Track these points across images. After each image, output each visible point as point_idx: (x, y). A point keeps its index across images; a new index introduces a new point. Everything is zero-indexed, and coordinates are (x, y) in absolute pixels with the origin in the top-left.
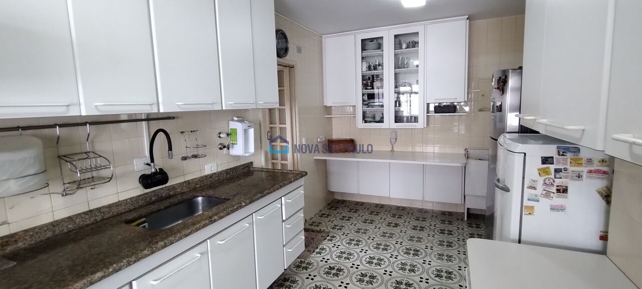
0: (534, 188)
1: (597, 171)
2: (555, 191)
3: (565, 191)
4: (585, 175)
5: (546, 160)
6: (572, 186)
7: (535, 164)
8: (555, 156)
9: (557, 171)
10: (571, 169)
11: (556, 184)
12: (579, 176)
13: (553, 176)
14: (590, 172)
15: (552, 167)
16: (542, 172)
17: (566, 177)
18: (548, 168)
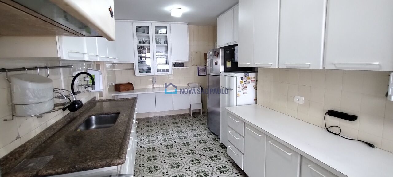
0: (239, 88)
1: (253, 80)
2: (244, 88)
3: (246, 87)
4: (250, 82)
5: (242, 78)
6: (248, 85)
7: (239, 80)
8: (244, 77)
9: (244, 81)
10: (247, 80)
11: (244, 86)
12: (249, 82)
13: (243, 83)
14: (251, 81)
15: (243, 80)
16: (241, 82)
17: (246, 83)
18: (242, 81)
